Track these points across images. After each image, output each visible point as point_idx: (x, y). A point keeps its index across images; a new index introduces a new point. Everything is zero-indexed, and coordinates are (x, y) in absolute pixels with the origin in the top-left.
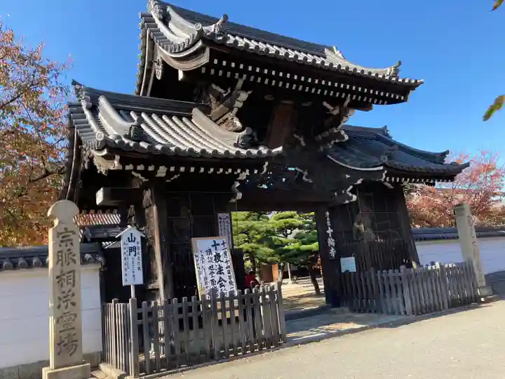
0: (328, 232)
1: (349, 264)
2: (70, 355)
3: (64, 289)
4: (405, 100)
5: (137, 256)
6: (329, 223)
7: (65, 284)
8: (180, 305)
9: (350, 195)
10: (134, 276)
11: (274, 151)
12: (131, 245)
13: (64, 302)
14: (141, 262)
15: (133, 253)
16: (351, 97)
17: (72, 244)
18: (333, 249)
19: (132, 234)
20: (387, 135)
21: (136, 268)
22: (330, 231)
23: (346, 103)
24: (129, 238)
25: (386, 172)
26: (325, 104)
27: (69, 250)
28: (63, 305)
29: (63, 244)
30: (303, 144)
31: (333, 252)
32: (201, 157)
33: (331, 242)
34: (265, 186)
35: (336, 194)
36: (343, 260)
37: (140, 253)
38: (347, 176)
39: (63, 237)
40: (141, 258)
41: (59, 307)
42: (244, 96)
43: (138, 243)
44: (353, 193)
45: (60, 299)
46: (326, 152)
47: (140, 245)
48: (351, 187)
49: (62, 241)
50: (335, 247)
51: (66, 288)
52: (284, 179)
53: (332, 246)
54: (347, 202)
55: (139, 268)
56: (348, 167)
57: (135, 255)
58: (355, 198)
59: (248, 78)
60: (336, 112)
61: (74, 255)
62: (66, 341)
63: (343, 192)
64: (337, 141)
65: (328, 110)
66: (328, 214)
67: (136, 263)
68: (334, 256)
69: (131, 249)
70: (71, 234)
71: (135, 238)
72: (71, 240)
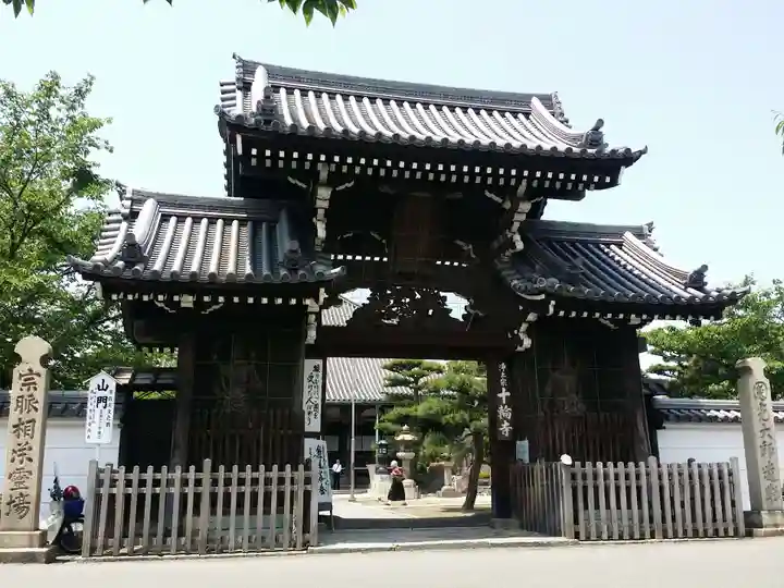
2: (21, 517)
3: (20, 441)
5: (108, 408)
7: (22, 434)
9: (523, 337)
10: (100, 433)
12: (102, 394)
13: (19, 456)
14: (112, 416)
15: (102, 404)
17: (35, 389)
18: (506, 424)
19: (104, 381)
21: (104, 423)
22: (503, 395)
24: (99, 386)
25: (553, 302)
27: (31, 396)
28: (18, 459)
29: (25, 388)
31: (506, 428)
33: (505, 412)
35: (509, 336)
36: (518, 444)
37: (113, 405)
38: (520, 308)
39: (26, 380)
40: (112, 412)
41: (13, 461)
42: (325, 192)
43: (111, 392)
45: (14, 451)
47: (113, 396)
49: (23, 385)
50: (512, 423)
51: (22, 439)
53: (505, 419)
54: (519, 349)
55: (107, 424)
57: (105, 407)
58: (529, 343)
61: (37, 402)
62: (17, 501)
63: (516, 332)
66: (503, 366)
67: (105, 417)
68: (507, 435)
69: (100, 400)
70: (34, 376)
71: (107, 387)
72: (34, 383)
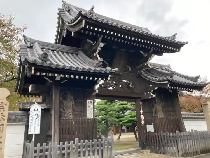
0: (141, 112)
1: (150, 128)
4: (179, 51)
5: (38, 118)
6: (141, 108)
9: (152, 94)
10: (35, 129)
12: (36, 112)
14: (40, 122)
15: (36, 117)
16: (153, 49)
17: (4, 110)
19: (36, 107)
20: (170, 68)
21: (37, 125)
22: (142, 112)
23: (151, 52)
24: (34, 109)
25: (169, 84)
26: (141, 52)
27: (2, 113)
30: (130, 70)
31: (143, 122)
32: (76, 70)
33: (142, 117)
34: (111, 88)
35: (145, 94)
36: (148, 126)
37: (40, 117)
38: (151, 86)
40: (40, 120)
42: (102, 45)
43: (39, 112)
46: (141, 74)
48: (152, 91)
50: (144, 120)
52: (120, 86)
53: (143, 119)
54: (150, 98)
55: (38, 125)
56: (151, 81)
57: (37, 118)
58: (154, 96)
59: (104, 36)
60: (146, 55)
61: (5, 116)
63: (149, 93)
64: (146, 69)
65: (143, 55)
66: (141, 103)
67: (37, 122)
68: (143, 124)
69: (35, 115)
70: (4, 105)
71: (38, 110)
72: (3, 108)
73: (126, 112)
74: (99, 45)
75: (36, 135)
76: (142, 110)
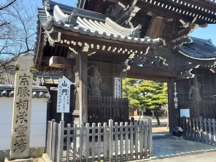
0: (174, 94)
1: (185, 113)
2: (22, 152)
5: (67, 95)
6: (175, 89)
7: (21, 107)
8: (90, 128)
9: (191, 74)
10: (64, 107)
11: (154, 40)
12: (64, 88)
13: (20, 119)
14: (69, 99)
15: (65, 93)
17: (28, 84)
19: (65, 81)
21: (66, 102)
22: (175, 94)
23: (194, 21)
24: (63, 84)
26: (181, 21)
27: (26, 88)
28: (19, 121)
29: (23, 84)
31: (176, 105)
32: (110, 39)
33: (176, 100)
34: (141, 65)
35: (182, 73)
36: (182, 110)
37: (69, 94)
38: (190, 63)
39: (23, 79)
40: (69, 97)
41: (17, 122)
42: (137, 9)
43: (68, 87)
44: (192, 73)
45: (18, 117)
46: (178, 49)
47: (69, 89)
48: (192, 70)
49: (22, 82)
50: (178, 103)
51: (22, 110)
52: (153, 62)
53: (176, 102)
54: (188, 78)
55: (68, 103)
57: (66, 95)
58: (193, 76)
60: (187, 26)
61: (29, 91)
62: (20, 143)
63: (186, 72)
64: (186, 43)
65: (182, 25)
66: (175, 84)
67: (66, 99)
68: (176, 107)
69: (64, 91)
70: (28, 78)
71: (67, 84)
72: (27, 81)
73: (147, 94)
74: (133, 9)
75: (65, 114)
76: (175, 92)
